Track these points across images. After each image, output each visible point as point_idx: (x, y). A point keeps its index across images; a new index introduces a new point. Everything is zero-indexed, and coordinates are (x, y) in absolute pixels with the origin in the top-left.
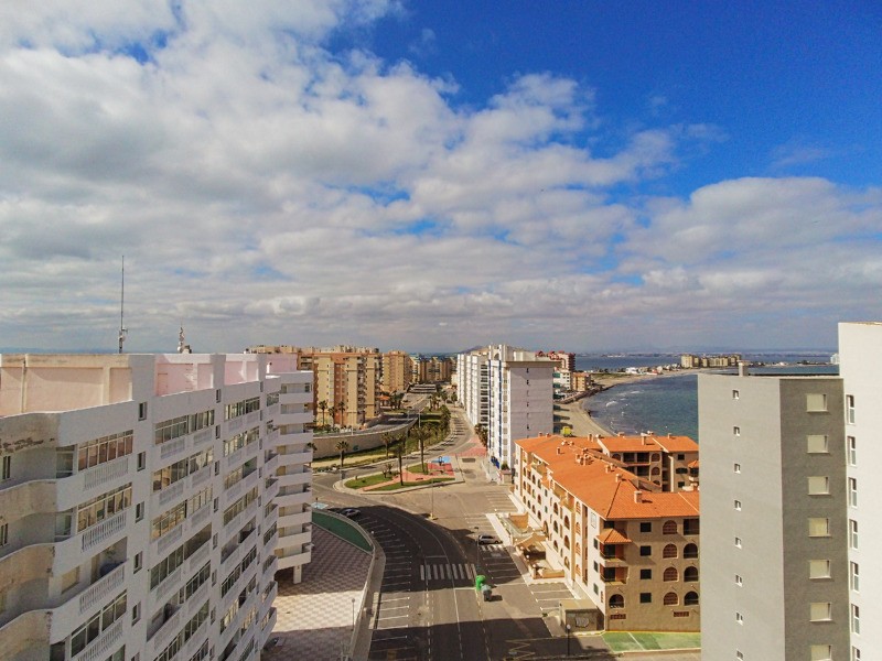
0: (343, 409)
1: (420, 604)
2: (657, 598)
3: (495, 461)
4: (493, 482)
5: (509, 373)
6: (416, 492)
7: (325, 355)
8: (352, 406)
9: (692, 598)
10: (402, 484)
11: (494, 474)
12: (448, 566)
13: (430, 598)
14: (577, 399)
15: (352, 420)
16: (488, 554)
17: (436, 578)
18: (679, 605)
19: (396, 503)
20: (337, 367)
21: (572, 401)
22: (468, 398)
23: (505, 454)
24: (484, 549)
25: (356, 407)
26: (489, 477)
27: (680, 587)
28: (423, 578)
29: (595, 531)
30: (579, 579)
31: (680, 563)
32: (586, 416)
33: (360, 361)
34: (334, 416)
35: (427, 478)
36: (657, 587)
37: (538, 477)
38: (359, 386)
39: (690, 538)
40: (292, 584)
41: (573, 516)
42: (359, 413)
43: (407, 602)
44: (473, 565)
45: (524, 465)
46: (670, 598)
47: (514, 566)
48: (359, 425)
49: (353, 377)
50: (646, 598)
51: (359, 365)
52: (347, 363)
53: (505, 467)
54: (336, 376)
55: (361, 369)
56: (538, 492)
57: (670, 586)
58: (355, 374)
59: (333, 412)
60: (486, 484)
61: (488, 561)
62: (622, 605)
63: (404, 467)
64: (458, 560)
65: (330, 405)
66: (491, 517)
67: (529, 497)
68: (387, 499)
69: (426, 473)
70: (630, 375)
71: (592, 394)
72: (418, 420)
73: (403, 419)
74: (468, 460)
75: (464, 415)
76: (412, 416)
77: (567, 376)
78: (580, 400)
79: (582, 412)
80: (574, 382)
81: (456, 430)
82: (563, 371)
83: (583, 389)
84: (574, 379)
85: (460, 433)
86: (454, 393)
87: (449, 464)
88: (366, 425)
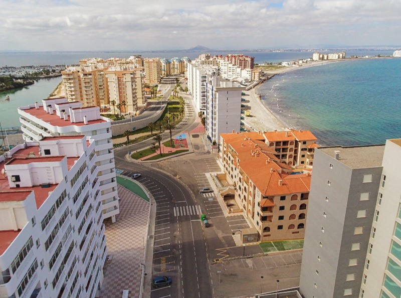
0: (125, 104)
1: (174, 231)
2: (285, 227)
3: (209, 138)
4: (209, 152)
5: (217, 94)
6: (169, 160)
7: (111, 73)
8: (130, 101)
9: (301, 226)
10: (162, 155)
11: (208, 147)
12: (187, 207)
13: (180, 227)
14: (254, 86)
15: (130, 110)
16: (207, 199)
17: (182, 215)
18: (295, 229)
19: (159, 168)
20: (119, 80)
21: (251, 88)
23: (215, 137)
24: (205, 196)
25: (132, 102)
26: (206, 149)
27: (297, 222)
28: (175, 215)
29: (258, 199)
30: (250, 216)
31: (298, 212)
32: (258, 100)
34: (120, 109)
35: (174, 150)
36: (285, 223)
37: (232, 158)
38: (133, 90)
39: (303, 202)
40: (111, 223)
41: (249, 188)
42: (134, 105)
43: (169, 230)
44: (199, 206)
45: (225, 149)
46: (291, 227)
47: (219, 206)
48: (134, 113)
49: (129, 85)
50: (280, 227)
51: (132, 78)
52: (125, 77)
53: (214, 143)
54: (119, 85)
55: (133, 80)
56: (231, 165)
57: (292, 222)
58: (130, 83)
59: (119, 107)
60: (205, 153)
61: (206, 203)
62: (269, 231)
63: (161, 142)
64: (192, 203)
65: (117, 102)
66: (208, 175)
67: (227, 166)
68: (155, 166)
69: (173, 147)
70: (284, 66)
71: (263, 82)
72: (167, 106)
73: (159, 106)
74: (195, 136)
75: (192, 101)
76: (163, 103)
77: (249, 72)
78: (256, 87)
79: (256, 96)
80: (253, 75)
81: (188, 113)
82: (247, 69)
83: (258, 80)
84: (253, 74)
85: (190, 115)
86: (186, 83)
87: (185, 140)
88: (138, 112)
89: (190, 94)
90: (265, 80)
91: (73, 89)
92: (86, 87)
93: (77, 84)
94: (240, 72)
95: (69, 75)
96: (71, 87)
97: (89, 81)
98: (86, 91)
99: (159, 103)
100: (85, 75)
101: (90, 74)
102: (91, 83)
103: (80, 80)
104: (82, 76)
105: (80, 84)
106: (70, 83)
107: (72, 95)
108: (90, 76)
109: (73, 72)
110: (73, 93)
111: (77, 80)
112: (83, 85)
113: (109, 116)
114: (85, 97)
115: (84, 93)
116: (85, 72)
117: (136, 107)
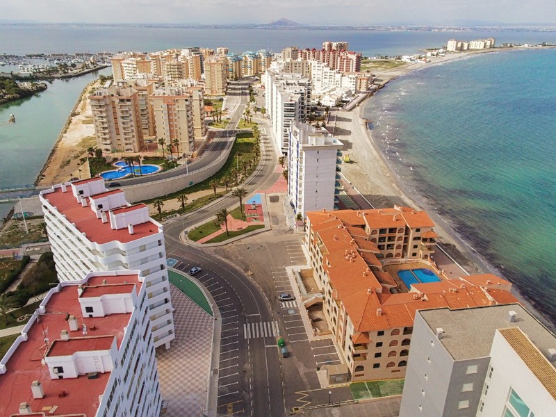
4: (291, 230)
5: (304, 154)
6: (238, 243)
7: (158, 98)
8: (184, 139)
10: (228, 235)
11: (291, 221)
12: (261, 324)
15: (185, 148)
17: (254, 337)
19: (225, 257)
20: (169, 108)
21: (355, 107)
22: (274, 113)
23: (300, 208)
24: (284, 306)
25: (187, 138)
26: (288, 224)
33: (187, 103)
34: (171, 151)
35: (245, 225)
38: (188, 122)
42: (190, 142)
44: (276, 323)
47: (302, 323)
48: (191, 153)
49: (183, 115)
51: (187, 106)
52: (177, 104)
53: (299, 217)
54: (169, 115)
55: (189, 108)
58: (185, 112)
60: (286, 232)
65: (167, 141)
66: (289, 271)
69: (244, 218)
70: (405, 63)
71: (372, 95)
72: (236, 140)
73: (223, 140)
74: (274, 199)
75: (270, 129)
76: (231, 133)
77: (353, 80)
78: (360, 105)
79: (361, 122)
80: (359, 83)
81: (265, 153)
82: (351, 76)
83: (365, 90)
84: (359, 81)
85: (268, 158)
86: (264, 96)
87: (260, 206)
88: (196, 152)
89: (268, 117)
90: (375, 90)
91: (105, 120)
92: (123, 117)
93: (111, 113)
94: (339, 80)
95: (99, 100)
96: (102, 117)
97: (127, 109)
98: (123, 123)
99: (224, 134)
100: (122, 101)
101: (129, 100)
102: (131, 112)
103: (114, 107)
104: (117, 101)
105: (115, 113)
106: (101, 112)
107: (104, 128)
108: (128, 103)
109: (104, 97)
110: (106, 125)
111: (110, 108)
112: (119, 114)
113: (156, 160)
114: (122, 131)
115: (121, 126)
116: (121, 98)
117: (192, 144)
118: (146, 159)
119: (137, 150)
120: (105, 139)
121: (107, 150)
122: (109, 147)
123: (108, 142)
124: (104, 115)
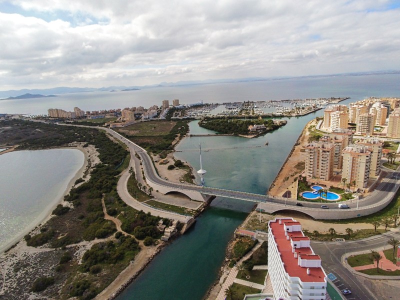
6: (385, 282)
7: (347, 153)
10: (379, 272)
20: (354, 159)
25: (363, 179)
35: (394, 268)
48: (364, 189)
49: (363, 165)
51: (367, 160)
52: (360, 158)
54: (353, 163)
69: (395, 261)
73: (393, 181)
88: (368, 189)
91: (312, 160)
92: (323, 160)
93: (316, 156)
95: (311, 149)
96: (311, 158)
97: (326, 156)
98: (322, 163)
99: (394, 176)
100: (324, 151)
101: (328, 152)
102: (328, 158)
103: (319, 154)
104: (321, 151)
105: (319, 157)
106: (311, 156)
107: (311, 164)
109: (314, 148)
110: (312, 163)
111: (317, 154)
112: (321, 158)
113: (338, 190)
114: (320, 168)
115: (320, 165)
116: (324, 150)
117: (366, 183)
118: (332, 188)
119: (327, 179)
120: (310, 170)
121: (310, 176)
122: (311, 175)
123: (311, 172)
124: (312, 157)
